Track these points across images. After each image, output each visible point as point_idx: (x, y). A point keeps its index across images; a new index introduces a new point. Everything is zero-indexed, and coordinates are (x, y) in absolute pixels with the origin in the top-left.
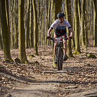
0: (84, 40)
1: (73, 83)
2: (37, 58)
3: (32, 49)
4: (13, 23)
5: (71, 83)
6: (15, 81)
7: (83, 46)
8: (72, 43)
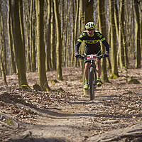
0: (123, 60)
1: (111, 117)
2: (61, 84)
3: (55, 73)
4: (29, 38)
5: (109, 116)
6: (36, 114)
7: (121, 68)
8: (108, 63)
